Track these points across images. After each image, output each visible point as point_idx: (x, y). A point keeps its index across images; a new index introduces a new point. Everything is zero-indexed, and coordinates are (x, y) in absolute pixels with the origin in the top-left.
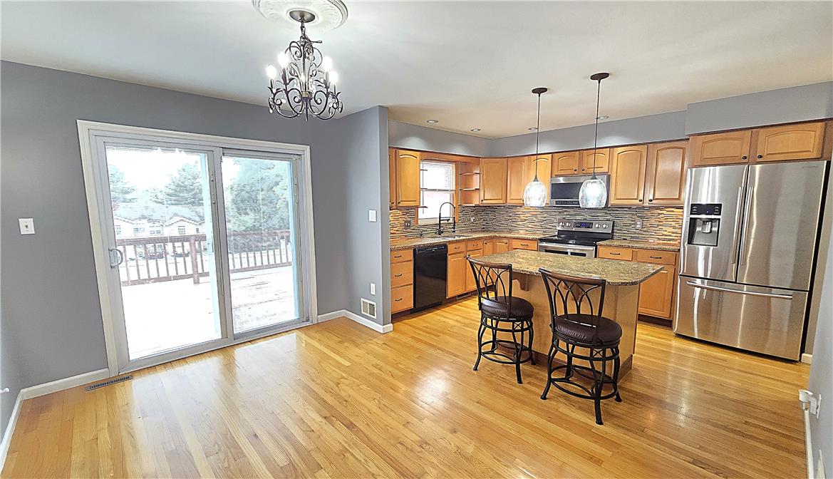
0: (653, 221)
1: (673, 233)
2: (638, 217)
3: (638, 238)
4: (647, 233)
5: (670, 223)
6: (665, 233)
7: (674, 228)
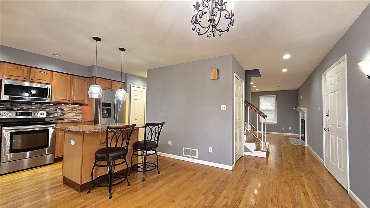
0: (66, 111)
1: (76, 115)
2: (59, 108)
3: (59, 119)
4: (63, 116)
5: (74, 111)
6: (72, 116)
7: (76, 113)
